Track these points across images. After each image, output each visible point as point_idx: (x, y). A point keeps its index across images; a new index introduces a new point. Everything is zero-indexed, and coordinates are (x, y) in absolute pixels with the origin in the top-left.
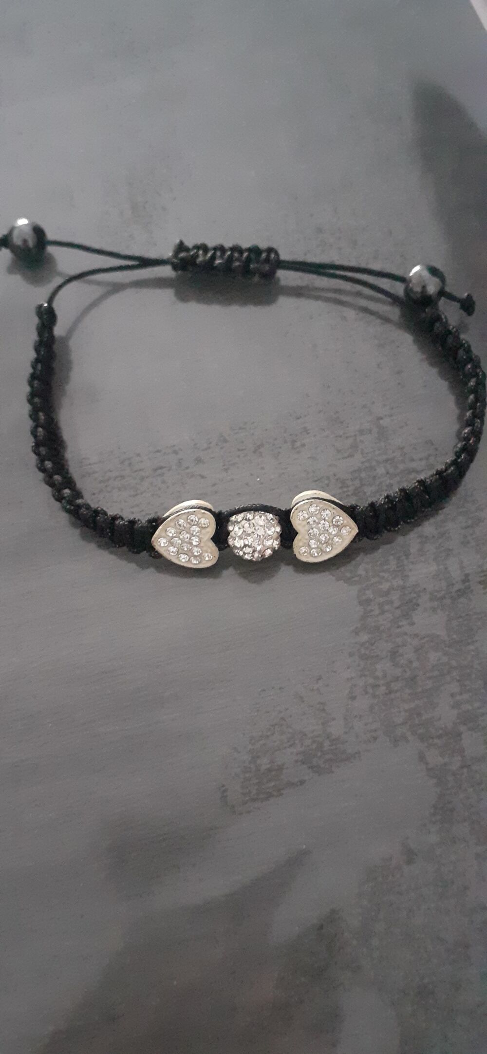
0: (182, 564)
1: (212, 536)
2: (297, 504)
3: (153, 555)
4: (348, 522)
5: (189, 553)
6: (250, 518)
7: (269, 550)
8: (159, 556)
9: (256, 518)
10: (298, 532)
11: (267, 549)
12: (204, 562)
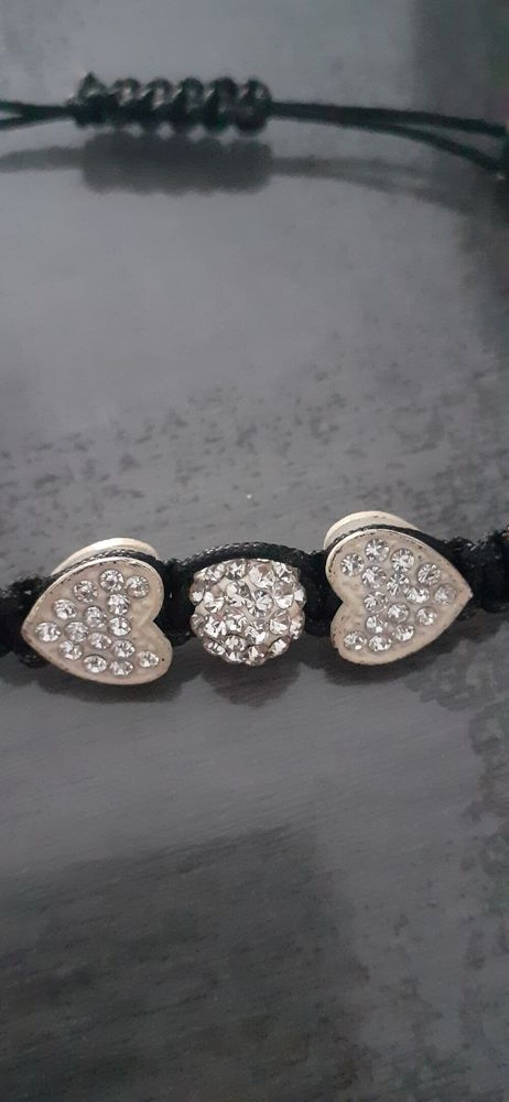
0: (93, 678)
1: (155, 615)
2: (339, 539)
3: (28, 661)
4: (451, 576)
5: (108, 653)
6: (240, 574)
7: (280, 641)
8: (40, 662)
9: (251, 572)
10: (342, 599)
11: (277, 640)
12: (140, 671)
